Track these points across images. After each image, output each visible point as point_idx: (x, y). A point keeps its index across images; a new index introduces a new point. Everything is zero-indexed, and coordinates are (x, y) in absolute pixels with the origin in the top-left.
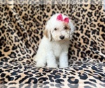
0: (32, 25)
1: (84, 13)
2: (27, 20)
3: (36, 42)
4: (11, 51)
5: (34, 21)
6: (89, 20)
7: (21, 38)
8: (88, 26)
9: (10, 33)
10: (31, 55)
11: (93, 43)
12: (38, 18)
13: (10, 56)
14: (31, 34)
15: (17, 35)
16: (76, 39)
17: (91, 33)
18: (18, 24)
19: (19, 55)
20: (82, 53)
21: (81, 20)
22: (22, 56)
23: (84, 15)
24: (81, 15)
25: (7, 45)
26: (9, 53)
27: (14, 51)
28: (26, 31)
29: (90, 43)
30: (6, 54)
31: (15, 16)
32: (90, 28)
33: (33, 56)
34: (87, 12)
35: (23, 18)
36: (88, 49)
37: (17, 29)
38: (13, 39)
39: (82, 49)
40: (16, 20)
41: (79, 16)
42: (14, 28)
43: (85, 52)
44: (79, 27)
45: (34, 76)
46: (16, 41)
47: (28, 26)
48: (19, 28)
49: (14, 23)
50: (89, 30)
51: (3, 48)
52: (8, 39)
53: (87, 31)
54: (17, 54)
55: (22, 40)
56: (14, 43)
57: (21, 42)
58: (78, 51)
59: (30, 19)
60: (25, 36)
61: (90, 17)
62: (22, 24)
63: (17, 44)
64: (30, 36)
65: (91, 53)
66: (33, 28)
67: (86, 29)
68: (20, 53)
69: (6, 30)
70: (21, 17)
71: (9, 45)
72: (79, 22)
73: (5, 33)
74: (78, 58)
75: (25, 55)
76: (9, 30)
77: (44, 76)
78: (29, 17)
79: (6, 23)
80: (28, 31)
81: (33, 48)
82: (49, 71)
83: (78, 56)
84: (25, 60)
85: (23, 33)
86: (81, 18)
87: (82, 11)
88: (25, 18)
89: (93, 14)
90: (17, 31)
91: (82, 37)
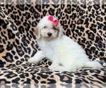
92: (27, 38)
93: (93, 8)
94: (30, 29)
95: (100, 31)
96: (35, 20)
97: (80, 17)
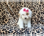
0: (16, 10)
1: (38, 5)
2: (14, 8)
3: (18, 17)
4: (8, 21)
5: (17, 8)
6: (40, 8)
7: (12, 15)
8: (39, 10)
9: (7, 14)
10: (16, 22)
11: (41, 18)
12: (18, 7)
13: (7, 23)
14: (16, 14)
15: (10, 15)
16: (34, 16)
17: (40, 14)
18: (10, 10)
19: (11, 23)
20: (37, 22)
21: (37, 8)
22: (12, 23)
23: (38, 6)
24: (37, 6)
25: (6, 19)
26: (7, 22)
27: (9, 21)
28: (13, 13)
29: (40, 17)
30: (6, 22)
31: (9, 7)
32: (40, 11)
33: (17, 23)
34: (39, 5)
35: (12, 7)
36: (39, 20)
37: (10, 12)
38: (9, 16)
39: (37, 20)
40: (10, 8)
41: (36, 6)
42: (9, 12)
43: (38, 21)
44: (36, 11)
45: (18, 31)
46: (10, 17)
47: (14, 11)
48: (11, 11)
49: (9, 9)
50: (40, 12)
51: (5, 20)
52: (6, 16)
53: (39, 13)
54: (10, 22)
55: (12, 16)
56: (9, 18)
57: (12, 17)
58: (35, 21)
59: (15, 8)
60: (13, 15)
61: (40, 7)
62: (12, 10)
63: (10, 18)
64: (15, 15)
65: (41, 22)
66: (16, 11)
67: (39, 12)
68: (11, 22)
69: (5, 13)
70: (11, 7)
71: (7, 19)
72: (36, 9)
73: (5, 14)
74: (35, 24)
75: (14, 23)
76: (7, 13)
77: (22, 32)
78: (15, 7)
79: (5, 9)
80: (15, 13)
81: (17, 19)
82: (24, 30)
83: (35, 23)
84: (14, 24)
85: (12, 13)
86: (36, 7)
87: (37, 4)
88: (13, 8)
89: (41, 5)
90: (10, 13)
91: (37, 15)
92: (15, 17)
93: (39, 7)
94: (16, 15)
95: (42, 15)
96: (18, 11)
97: (34, 10)
